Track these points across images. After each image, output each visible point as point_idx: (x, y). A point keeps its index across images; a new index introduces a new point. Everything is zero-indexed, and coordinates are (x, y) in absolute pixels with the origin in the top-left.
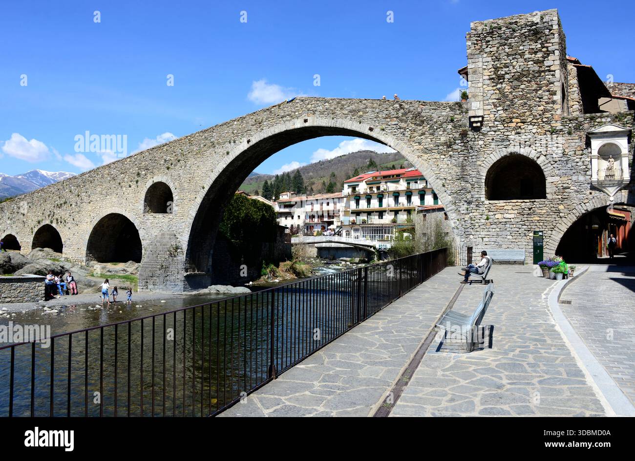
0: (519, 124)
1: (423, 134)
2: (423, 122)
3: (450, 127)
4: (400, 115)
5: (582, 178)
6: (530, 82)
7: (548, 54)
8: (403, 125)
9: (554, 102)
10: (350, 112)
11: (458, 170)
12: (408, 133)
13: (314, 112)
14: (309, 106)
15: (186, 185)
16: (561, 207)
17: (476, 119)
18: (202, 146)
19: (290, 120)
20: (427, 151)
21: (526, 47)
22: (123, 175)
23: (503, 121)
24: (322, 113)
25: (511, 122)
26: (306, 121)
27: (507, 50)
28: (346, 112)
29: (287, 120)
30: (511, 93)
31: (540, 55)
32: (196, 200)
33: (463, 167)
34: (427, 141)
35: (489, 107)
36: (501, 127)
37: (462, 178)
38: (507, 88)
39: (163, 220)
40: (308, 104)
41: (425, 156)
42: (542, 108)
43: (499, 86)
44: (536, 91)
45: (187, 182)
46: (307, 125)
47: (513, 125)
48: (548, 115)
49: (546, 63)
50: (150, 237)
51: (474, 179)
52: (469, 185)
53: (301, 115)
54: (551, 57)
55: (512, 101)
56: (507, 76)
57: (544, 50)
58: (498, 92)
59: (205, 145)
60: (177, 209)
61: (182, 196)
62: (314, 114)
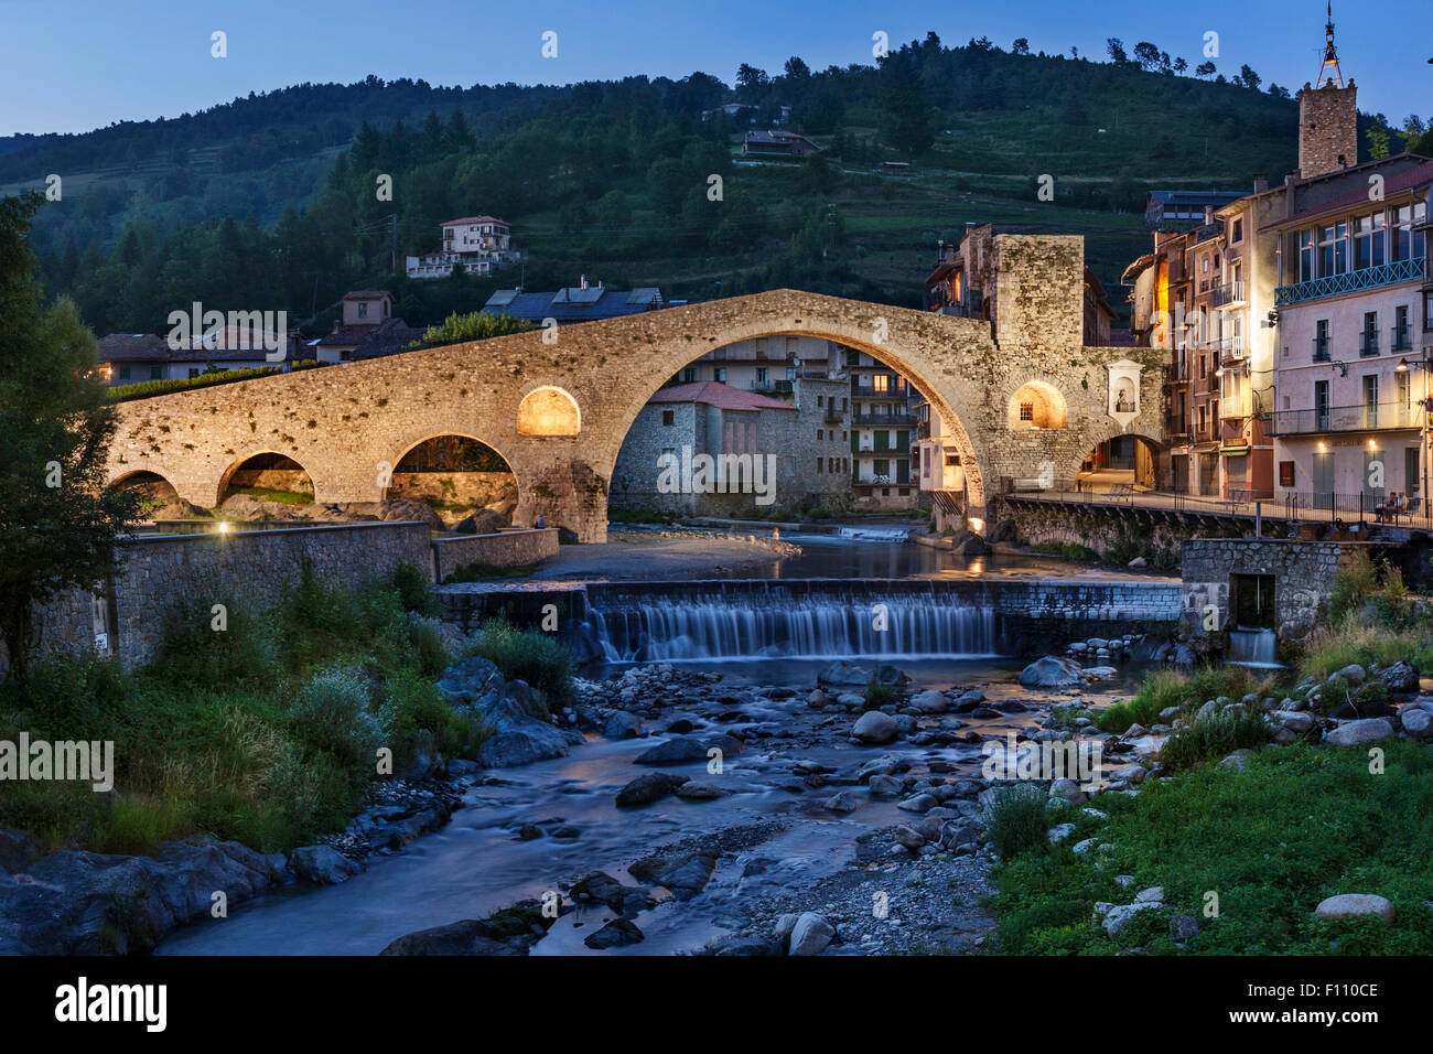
0: (1044, 352)
1: (946, 352)
2: (944, 339)
3: (974, 347)
4: (918, 328)
5: (1099, 409)
6: (1056, 308)
7: (1073, 282)
8: (923, 340)
9: (1076, 332)
10: (858, 317)
11: (982, 395)
12: (927, 352)
13: (809, 313)
14: (802, 304)
15: (604, 394)
16: (1081, 437)
17: (1004, 342)
18: (630, 339)
19: (776, 319)
20: (947, 372)
21: (1052, 273)
22: (465, 371)
23: (1029, 348)
24: (821, 314)
25: (1036, 348)
26: (798, 321)
27: (1035, 272)
28: (852, 318)
29: (770, 318)
30: (1037, 318)
31: (1066, 282)
32: (625, 418)
33: (987, 392)
34: (950, 362)
35: (1015, 331)
36: (1026, 353)
37: (986, 403)
38: (1033, 311)
39: (562, 446)
40: (801, 301)
41: (948, 378)
42: (1065, 337)
43: (1026, 309)
44: (1061, 318)
45: (605, 391)
46: (800, 327)
47: (1038, 351)
48: (1070, 345)
49: (1072, 292)
50: (534, 470)
51: (999, 406)
52: (992, 412)
53: (789, 314)
54: (1076, 285)
55: (1038, 328)
56: (1034, 300)
57: (1070, 277)
58: (1024, 315)
59: (635, 338)
60: (588, 428)
61: (597, 410)
62: (809, 314)
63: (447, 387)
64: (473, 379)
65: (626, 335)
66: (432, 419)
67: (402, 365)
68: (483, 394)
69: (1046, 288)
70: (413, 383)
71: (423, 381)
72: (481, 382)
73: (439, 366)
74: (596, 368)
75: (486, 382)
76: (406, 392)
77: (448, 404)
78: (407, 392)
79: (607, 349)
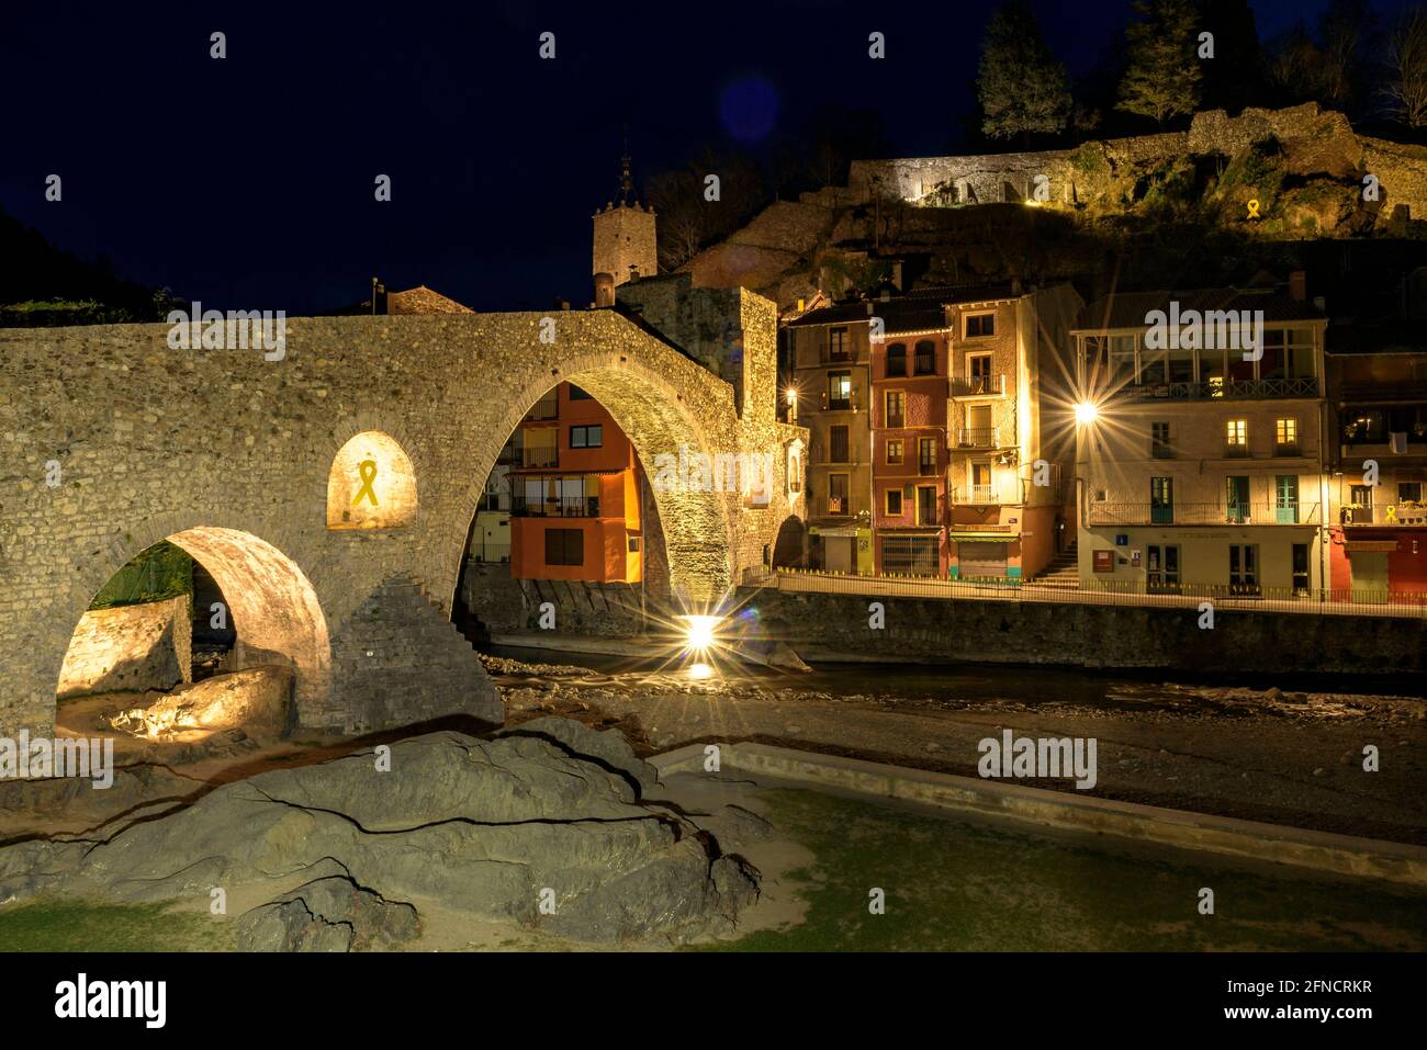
0: (759, 424)
1: (711, 418)
2: (711, 401)
3: (725, 414)
4: (697, 385)
5: (781, 489)
6: (765, 378)
7: (772, 351)
9: (772, 405)
12: (702, 415)
13: (630, 349)
14: (625, 336)
15: (444, 452)
16: (774, 518)
17: (746, 411)
18: (474, 355)
19: (606, 352)
21: (764, 339)
23: (752, 418)
24: (638, 354)
25: (756, 420)
27: (757, 336)
29: (602, 351)
30: (757, 387)
31: (769, 351)
32: (469, 495)
34: (714, 429)
36: (750, 424)
38: (756, 378)
39: (391, 550)
40: (624, 330)
42: (768, 409)
43: (753, 376)
44: (767, 390)
45: (446, 445)
46: (625, 368)
47: (756, 424)
48: (770, 418)
49: (772, 362)
50: (353, 602)
53: (616, 347)
54: (773, 356)
55: (757, 397)
56: (756, 366)
57: (771, 346)
58: (752, 382)
59: (480, 355)
60: (426, 515)
61: (436, 480)
62: (630, 351)
63: (205, 421)
64: (255, 407)
65: (470, 349)
66: (177, 497)
67: (109, 356)
68: (272, 441)
69: (761, 355)
70: (133, 403)
71: (157, 401)
72: (268, 412)
73: (190, 366)
74: (435, 405)
75: (276, 415)
76: (120, 426)
77: (206, 458)
78: (122, 428)
79: (448, 370)
